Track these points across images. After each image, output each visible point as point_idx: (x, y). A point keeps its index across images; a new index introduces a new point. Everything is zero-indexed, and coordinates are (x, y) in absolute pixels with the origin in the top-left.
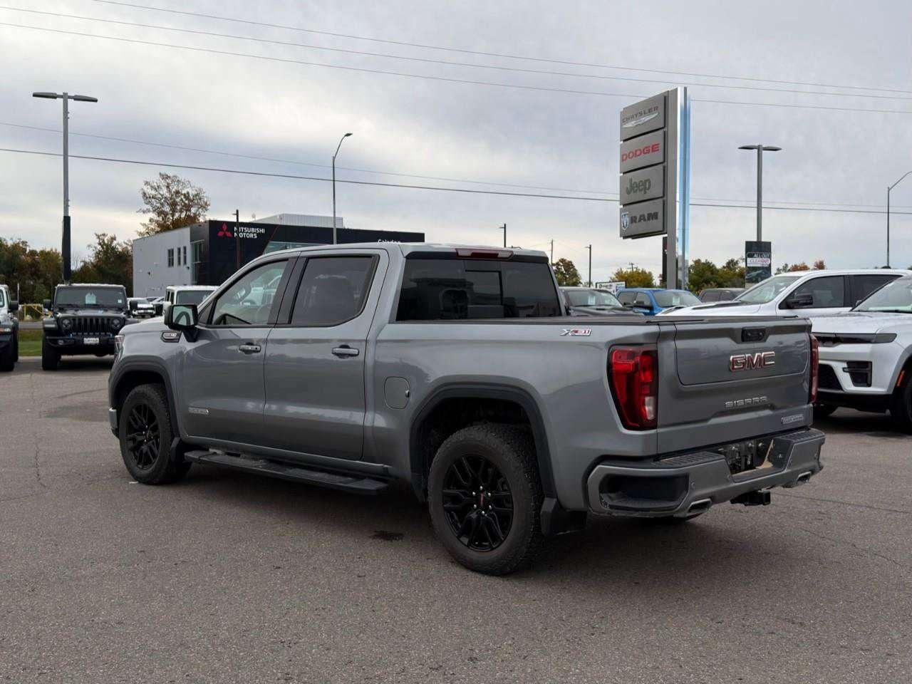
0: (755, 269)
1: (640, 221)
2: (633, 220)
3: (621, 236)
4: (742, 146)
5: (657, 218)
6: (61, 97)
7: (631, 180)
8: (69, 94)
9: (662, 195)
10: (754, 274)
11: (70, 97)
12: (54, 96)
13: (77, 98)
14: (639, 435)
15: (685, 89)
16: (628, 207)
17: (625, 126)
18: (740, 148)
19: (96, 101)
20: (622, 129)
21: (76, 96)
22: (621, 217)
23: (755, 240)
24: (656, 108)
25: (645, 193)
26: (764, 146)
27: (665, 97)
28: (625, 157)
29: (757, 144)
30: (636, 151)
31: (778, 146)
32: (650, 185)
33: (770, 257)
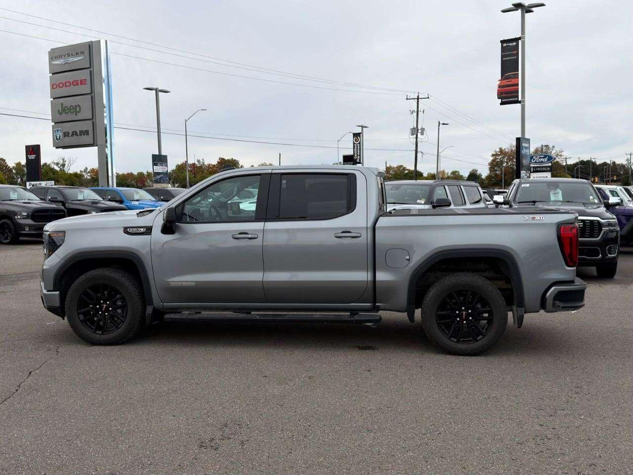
0: (158, 174)
1: (72, 135)
2: (66, 134)
3: (54, 146)
4: (146, 87)
5: (88, 134)
7: (62, 104)
9: (91, 118)
10: (159, 177)
14: (571, 270)
15: (106, 41)
16: (59, 124)
17: (54, 63)
18: (144, 89)
20: (51, 65)
22: (54, 132)
23: (158, 154)
24: (82, 53)
25: (76, 115)
26: (160, 89)
27: (89, 46)
28: (55, 86)
29: (155, 87)
30: (66, 83)
31: (168, 90)
32: (80, 109)
33: (167, 166)
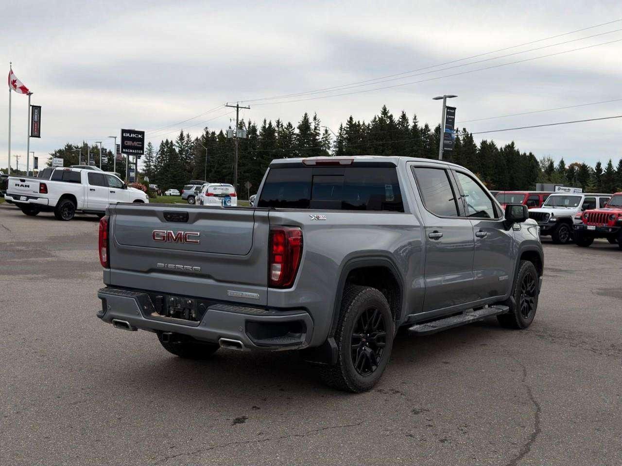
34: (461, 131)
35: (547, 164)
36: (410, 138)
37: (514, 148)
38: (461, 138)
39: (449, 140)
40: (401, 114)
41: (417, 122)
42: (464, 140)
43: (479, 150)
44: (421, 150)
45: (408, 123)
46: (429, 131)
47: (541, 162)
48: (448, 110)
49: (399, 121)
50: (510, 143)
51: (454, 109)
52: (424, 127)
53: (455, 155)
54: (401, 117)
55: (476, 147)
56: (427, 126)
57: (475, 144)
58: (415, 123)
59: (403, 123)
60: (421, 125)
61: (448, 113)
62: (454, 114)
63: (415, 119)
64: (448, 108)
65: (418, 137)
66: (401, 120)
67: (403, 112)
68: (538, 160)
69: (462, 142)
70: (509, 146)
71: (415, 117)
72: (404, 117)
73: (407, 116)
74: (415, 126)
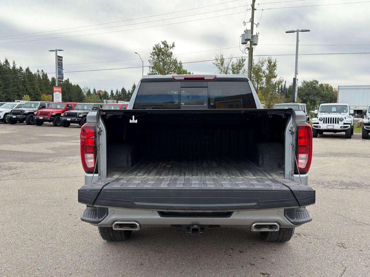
6: (296, 31)
8: (299, 30)
11: (300, 31)
12: (293, 32)
13: (302, 31)
19: (309, 31)
21: (301, 30)
34: (40, 72)
35: (87, 91)
36: (12, 74)
37: (69, 82)
38: (41, 75)
39: (61, 75)
40: (5, 60)
41: (15, 65)
42: (42, 76)
43: (51, 82)
44: (19, 81)
45: (9, 65)
46: (22, 70)
47: (83, 89)
48: (59, 58)
49: (4, 64)
50: (67, 79)
51: (62, 57)
52: (19, 68)
53: (39, 85)
54: (5, 62)
55: (49, 80)
56: (21, 68)
57: (48, 79)
58: (14, 65)
59: (6, 65)
60: (18, 67)
61: (59, 60)
62: (62, 60)
63: (14, 63)
64: (59, 57)
65: (17, 74)
66: (5, 63)
67: (6, 59)
68: (82, 88)
69: (42, 77)
70: (66, 81)
71: (14, 62)
72: (6, 61)
73: (9, 61)
74: (14, 67)
